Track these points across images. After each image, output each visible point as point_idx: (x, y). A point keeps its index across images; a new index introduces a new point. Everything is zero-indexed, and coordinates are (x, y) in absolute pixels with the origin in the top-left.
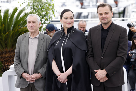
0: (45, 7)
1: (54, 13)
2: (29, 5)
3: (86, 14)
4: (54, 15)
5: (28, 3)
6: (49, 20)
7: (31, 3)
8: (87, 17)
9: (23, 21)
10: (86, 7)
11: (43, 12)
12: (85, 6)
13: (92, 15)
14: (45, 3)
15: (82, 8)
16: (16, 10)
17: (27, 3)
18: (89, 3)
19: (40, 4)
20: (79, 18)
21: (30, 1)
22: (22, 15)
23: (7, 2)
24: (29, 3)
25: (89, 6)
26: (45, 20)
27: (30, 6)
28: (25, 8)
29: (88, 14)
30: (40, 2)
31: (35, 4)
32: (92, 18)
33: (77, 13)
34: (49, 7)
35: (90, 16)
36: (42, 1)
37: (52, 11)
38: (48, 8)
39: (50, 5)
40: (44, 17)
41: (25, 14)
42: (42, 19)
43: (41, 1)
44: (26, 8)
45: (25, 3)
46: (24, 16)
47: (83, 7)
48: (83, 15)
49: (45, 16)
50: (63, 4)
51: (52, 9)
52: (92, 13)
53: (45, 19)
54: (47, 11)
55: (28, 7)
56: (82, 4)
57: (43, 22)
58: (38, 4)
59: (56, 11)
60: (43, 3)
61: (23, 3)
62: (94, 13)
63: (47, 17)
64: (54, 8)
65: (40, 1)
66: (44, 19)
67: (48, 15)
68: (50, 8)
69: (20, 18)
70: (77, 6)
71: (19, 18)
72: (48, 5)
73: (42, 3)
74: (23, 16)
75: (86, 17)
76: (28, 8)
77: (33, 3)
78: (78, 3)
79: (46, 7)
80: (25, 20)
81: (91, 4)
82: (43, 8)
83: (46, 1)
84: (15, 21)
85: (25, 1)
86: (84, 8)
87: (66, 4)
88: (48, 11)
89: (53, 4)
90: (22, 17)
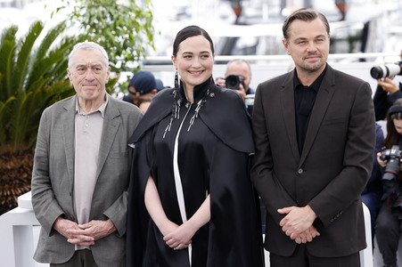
0: (124, 20)
1: (151, 37)
2: (75, 14)
3: (250, 42)
4: (153, 46)
5: (75, 8)
6: (136, 58)
7: (82, 8)
8: (252, 50)
9: (59, 63)
10: (249, 21)
11: (120, 37)
12: (247, 18)
13: (268, 44)
14: (125, 7)
15: (237, 23)
16: (37, 28)
17: (70, 10)
18: (260, 8)
19: (110, 13)
20: (229, 54)
21: (79, 4)
22: (56, 43)
23: (13, 5)
24: (78, 9)
25: (260, 17)
26: (126, 60)
27: (81, 18)
28: (64, 22)
29: (258, 43)
30: (111, 6)
31: (94, 11)
32: (268, 53)
33: (221, 38)
34: (138, 21)
35: (262, 48)
36: (118, 3)
37: (147, 30)
38: (134, 23)
39: (139, 14)
40: (124, 52)
41: (64, 42)
42: (118, 57)
43: (113, 2)
44: (68, 23)
45: (64, 7)
46: (63, 46)
47: (242, 19)
48: (240, 44)
49: (125, 47)
50: (181, 12)
51: (146, 27)
52: (268, 37)
53: (126, 56)
54: (132, 32)
55: (74, 20)
56: (238, 12)
57: (118, 66)
58: (103, 13)
59: (160, 33)
60: (119, 7)
61: (58, 9)
62: (275, 38)
63: (132, 51)
64: (153, 23)
65: (109, 3)
66: (122, 57)
67: (134, 44)
68: (141, 22)
69: (51, 52)
70: (224, 17)
71: (47, 54)
72: (133, 15)
73: (116, 8)
74: (59, 47)
75: (249, 51)
76: (73, 24)
77: (90, 7)
78: (227, 9)
79: (127, 20)
80: (65, 58)
81: (265, 13)
82: (117, 23)
83: (127, 4)
84: (35, 64)
85: (65, 4)
86: (244, 24)
87: (189, 11)
88: (135, 33)
89: (150, 12)
90: (57, 50)
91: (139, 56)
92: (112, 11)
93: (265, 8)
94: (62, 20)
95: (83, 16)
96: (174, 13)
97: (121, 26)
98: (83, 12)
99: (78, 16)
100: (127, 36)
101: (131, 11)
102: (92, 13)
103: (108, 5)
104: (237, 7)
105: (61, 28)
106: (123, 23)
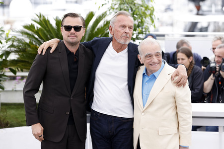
0: (138, 12)
1: (153, 21)
2: (112, 8)
3: (205, 25)
4: (154, 26)
5: (112, 4)
6: (144, 33)
7: (115, 4)
8: (205, 29)
9: (102, 34)
10: (205, 13)
11: (136, 21)
12: (203, 11)
13: (215, 27)
15: (198, 14)
16: (91, 15)
17: (109, 5)
18: (211, 6)
19: (131, 8)
20: (193, 31)
21: (114, 2)
22: (101, 24)
23: (76, 2)
24: (113, 5)
25: (210, 11)
26: (139, 33)
27: (115, 10)
28: (106, 12)
29: (209, 25)
30: (131, 3)
31: (122, 6)
32: (214, 31)
33: (189, 22)
34: (146, 12)
35: (211, 28)
36: (135, 2)
37: (151, 17)
38: (144, 13)
39: (147, 8)
40: (138, 29)
41: (105, 23)
42: (134, 32)
43: (133, 2)
44: (108, 13)
45: (106, 4)
46: (105, 25)
47: (200, 12)
48: (199, 26)
49: (138, 26)
50: (167, 8)
51: (151, 15)
52: (215, 22)
53: (139, 31)
54: (142, 18)
55: (111, 11)
56: (199, 8)
57: (134, 36)
58: (127, 7)
59: (158, 19)
60: (136, 5)
61: (103, 5)
62: (218, 23)
63: (142, 28)
64: (154, 13)
65: (131, 2)
66: (137, 32)
67: (143, 25)
68: (148, 13)
69: (98, 29)
70: (191, 11)
71: (96, 30)
72: (143, 9)
73: (134, 5)
74: (103, 25)
75: (203, 30)
76: (110, 13)
77: (120, 4)
78: (192, 6)
79: (140, 11)
80: (106, 32)
81: (213, 9)
82: (135, 13)
83: (140, 3)
84: (90, 34)
85: (106, 2)
86: (202, 15)
87: (172, 7)
88: (144, 19)
89: (153, 7)
90: (101, 27)
91: (146, 31)
92: (132, 6)
93: (213, 6)
94: (105, 11)
95: (116, 9)
96: (163, 8)
97: (136, 15)
98: (117, 6)
99: (113, 9)
100: (140, 20)
101: (142, 6)
102: (122, 7)
103: (130, 3)
104: (198, 5)
105: (104, 15)
106: (138, 13)
